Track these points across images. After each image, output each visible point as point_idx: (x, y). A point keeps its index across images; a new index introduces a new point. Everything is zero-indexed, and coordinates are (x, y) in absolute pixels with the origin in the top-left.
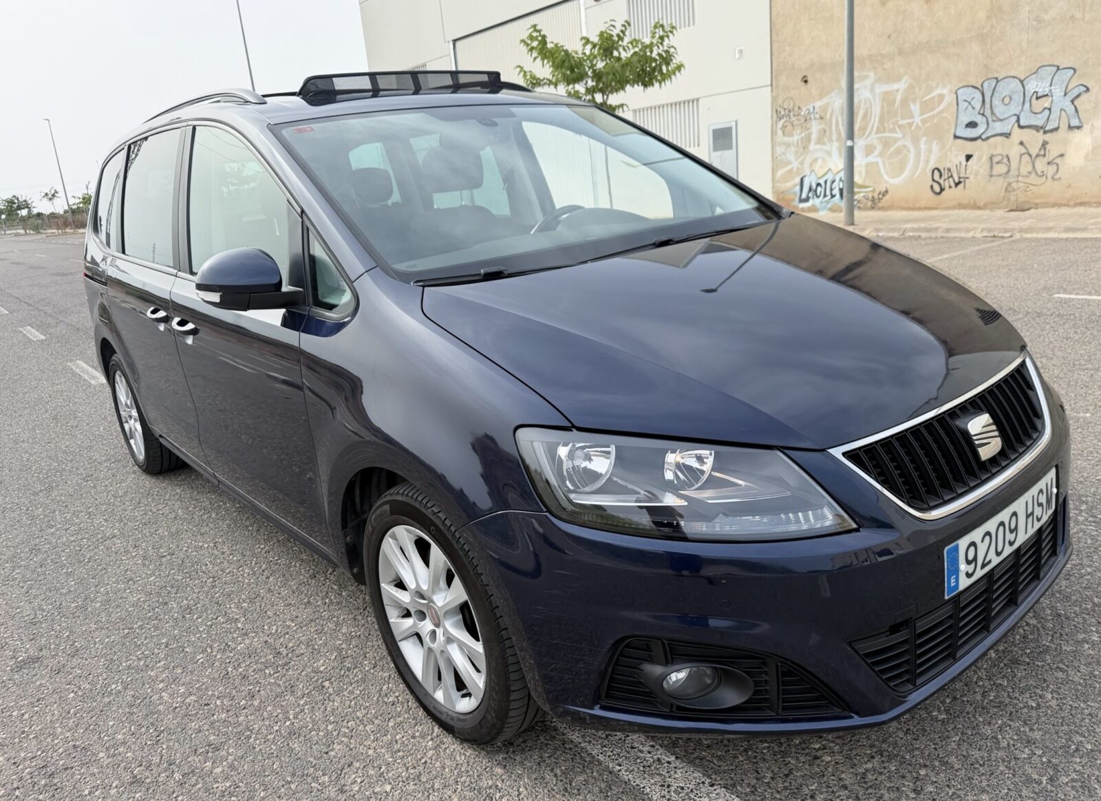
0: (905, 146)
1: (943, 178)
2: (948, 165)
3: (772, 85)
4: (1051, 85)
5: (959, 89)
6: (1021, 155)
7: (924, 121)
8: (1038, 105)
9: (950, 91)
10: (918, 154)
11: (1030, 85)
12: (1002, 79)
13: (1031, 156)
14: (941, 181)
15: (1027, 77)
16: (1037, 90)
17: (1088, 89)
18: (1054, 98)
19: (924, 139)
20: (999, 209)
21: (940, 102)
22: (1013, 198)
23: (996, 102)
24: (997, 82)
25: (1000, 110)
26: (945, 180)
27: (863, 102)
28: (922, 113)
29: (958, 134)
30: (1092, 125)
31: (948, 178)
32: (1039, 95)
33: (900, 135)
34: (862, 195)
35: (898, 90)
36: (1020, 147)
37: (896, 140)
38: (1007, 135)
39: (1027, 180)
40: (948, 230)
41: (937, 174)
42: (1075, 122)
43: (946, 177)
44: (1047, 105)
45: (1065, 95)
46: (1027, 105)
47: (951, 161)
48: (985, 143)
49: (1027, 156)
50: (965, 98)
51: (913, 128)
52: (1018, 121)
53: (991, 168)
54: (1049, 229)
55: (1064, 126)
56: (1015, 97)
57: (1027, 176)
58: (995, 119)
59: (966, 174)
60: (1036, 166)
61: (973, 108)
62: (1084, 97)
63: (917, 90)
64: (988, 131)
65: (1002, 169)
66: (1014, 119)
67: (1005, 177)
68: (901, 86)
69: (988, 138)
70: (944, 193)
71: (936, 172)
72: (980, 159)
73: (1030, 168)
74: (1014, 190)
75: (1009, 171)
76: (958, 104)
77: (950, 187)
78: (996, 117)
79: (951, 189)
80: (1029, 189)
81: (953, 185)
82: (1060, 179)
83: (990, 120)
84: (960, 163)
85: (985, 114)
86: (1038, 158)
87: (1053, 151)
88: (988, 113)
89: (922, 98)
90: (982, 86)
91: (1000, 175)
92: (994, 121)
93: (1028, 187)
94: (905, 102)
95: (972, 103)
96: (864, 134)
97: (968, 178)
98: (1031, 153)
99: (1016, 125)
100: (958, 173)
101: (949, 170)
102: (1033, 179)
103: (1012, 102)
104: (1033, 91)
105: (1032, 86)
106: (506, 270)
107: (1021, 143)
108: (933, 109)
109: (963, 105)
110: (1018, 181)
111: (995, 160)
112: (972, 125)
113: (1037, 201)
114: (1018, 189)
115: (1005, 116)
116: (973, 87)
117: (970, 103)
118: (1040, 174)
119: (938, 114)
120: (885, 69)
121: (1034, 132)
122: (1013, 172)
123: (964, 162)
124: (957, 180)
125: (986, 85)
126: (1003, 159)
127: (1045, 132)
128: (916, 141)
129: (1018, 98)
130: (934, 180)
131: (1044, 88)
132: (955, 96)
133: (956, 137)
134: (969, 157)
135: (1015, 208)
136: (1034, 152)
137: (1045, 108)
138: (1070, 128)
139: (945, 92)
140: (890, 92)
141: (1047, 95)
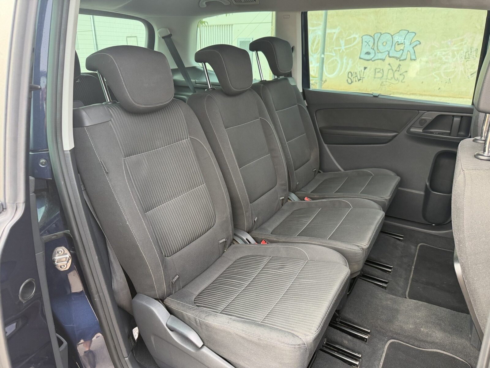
0: (336, 60)
1: (353, 77)
2: (356, 71)
3: (272, 22)
4: (404, 39)
5: (363, 36)
6: (389, 70)
7: (346, 49)
8: (398, 48)
9: (359, 36)
10: (342, 64)
11: (395, 38)
12: (383, 34)
13: (393, 70)
14: (352, 78)
15: (395, 34)
16: (398, 40)
17: (420, 43)
18: (405, 45)
19: (345, 57)
21: (354, 41)
22: (384, 89)
23: (380, 44)
24: (381, 34)
25: (381, 47)
26: (354, 78)
27: (318, 36)
28: (345, 45)
29: (361, 57)
30: (421, 59)
31: (355, 77)
32: (399, 43)
33: (334, 55)
34: (314, 81)
35: (334, 33)
36: (389, 66)
37: (333, 56)
39: (390, 81)
41: (350, 74)
42: (413, 57)
43: (354, 76)
44: (402, 48)
45: (410, 44)
46: (393, 47)
47: (357, 69)
48: (374, 62)
50: (366, 40)
51: (341, 52)
52: (389, 54)
53: (375, 74)
55: (408, 59)
56: (388, 43)
58: (378, 52)
59: (363, 75)
60: (395, 75)
61: (369, 46)
62: (418, 46)
63: (344, 34)
64: (375, 57)
65: (379, 75)
66: (387, 53)
67: (381, 79)
68: (336, 31)
69: (375, 60)
70: (352, 83)
71: (350, 73)
72: (370, 69)
73: (392, 76)
74: (384, 85)
75: (383, 76)
76: (362, 43)
77: (356, 81)
78: (379, 51)
79: (356, 82)
80: (391, 85)
81: (357, 80)
82: (404, 82)
83: (376, 53)
84: (361, 71)
85: (374, 49)
86: (396, 72)
87: (403, 69)
88: (375, 48)
89: (346, 38)
90: (374, 36)
91: (378, 78)
92: (378, 53)
93: (390, 84)
94: (337, 39)
95: (369, 43)
96: (317, 52)
97: (364, 78)
98: (393, 69)
99: (388, 56)
100: (360, 75)
101: (356, 73)
102: (393, 81)
103: (387, 45)
104: (396, 41)
105: (396, 39)
107: (389, 64)
108: (351, 44)
109: (365, 44)
110: (386, 81)
111: (377, 70)
112: (368, 53)
113: (394, 91)
114: (386, 85)
115: (383, 51)
116: (370, 36)
117: (368, 43)
118: (396, 79)
119: (353, 46)
120: (329, 22)
121: (395, 60)
122: (385, 77)
123: (363, 70)
124: (359, 78)
125: (376, 35)
126: (380, 70)
127: (400, 60)
128: (342, 58)
129: (389, 43)
130: (348, 77)
131: (402, 40)
132: (361, 39)
133: (360, 58)
134: (365, 68)
136: (394, 69)
137: (401, 50)
138: (411, 60)
139: (357, 36)
140: (331, 33)
141: (402, 44)
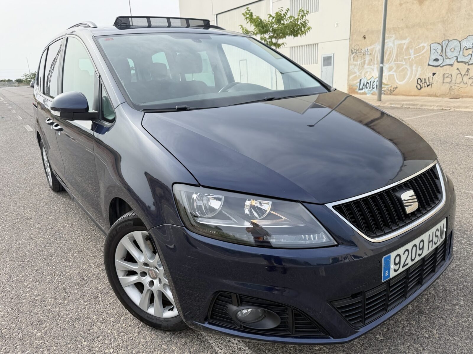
0: (406, 68)
1: (422, 83)
2: (425, 77)
3: (350, 39)
4: (472, 44)
5: (432, 44)
6: (457, 74)
7: (415, 57)
8: (466, 53)
9: (428, 45)
10: (412, 72)
11: (463, 44)
12: (451, 41)
13: (461, 75)
14: (421, 84)
15: (463, 40)
19: (415, 65)
20: (446, 97)
21: (423, 49)
22: (452, 93)
23: (448, 50)
24: (449, 41)
25: (449, 54)
26: (423, 84)
27: (389, 48)
28: (414, 54)
29: (430, 64)
31: (424, 83)
32: (467, 48)
33: (404, 63)
34: (386, 88)
35: (405, 43)
36: (457, 70)
37: (403, 65)
38: (452, 65)
40: (422, 105)
41: (419, 81)
43: (424, 82)
44: (470, 53)
46: (461, 52)
47: (426, 75)
48: (442, 68)
49: (460, 75)
50: (434, 48)
51: (410, 60)
52: (457, 59)
53: (444, 79)
54: (467, 107)
56: (456, 48)
57: (459, 84)
58: (447, 58)
59: (432, 81)
60: (464, 79)
61: (437, 53)
63: (413, 43)
64: (443, 63)
65: (448, 80)
66: (455, 58)
67: (449, 84)
68: (406, 41)
69: (443, 66)
70: (422, 89)
72: (439, 75)
73: (461, 80)
74: (453, 89)
75: (451, 81)
76: (431, 51)
77: (425, 87)
78: (448, 57)
79: (425, 88)
80: (459, 90)
81: (426, 86)
83: (444, 58)
84: (430, 77)
85: (443, 55)
86: (464, 76)
87: (472, 73)
88: (444, 55)
89: (415, 47)
90: (442, 43)
91: (447, 83)
92: (446, 59)
93: (459, 88)
94: (407, 48)
95: (437, 50)
96: (388, 62)
97: (433, 83)
98: (462, 74)
99: (456, 61)
100: (429, 81)
101: (425, 79)
102: (462, 85)
103: (455, 51)
104: (465, 46)
105: (464, 44)
106: (189, 107)
107: (458, 69)
108: (420, 52)
109: (433, 51)
110: (455, 86)
111: (446, 76)
112: (436, 60)
113: (463, 95)
114: (455, 89)
115: (451, 57)
116: (438, 43)
117: (436, 50)
118: (465, 83)
119: (422, 54)
120: (399, 34)
121: (464, 64)
122: (453, 81)
123: (432, 76)
124: (428, 84)
125: (444, 43)
126: (449, 76)
127: (469, 65)
128: (411, 66)
129: (458, 49)
130: (418, 83)
131: (470, 45)
132: (430, 47)
133: (429, 65)
134: (434, 74)
135: (453, 97)
136: (463, 73)
139: (425, 45)
140: (402, 44)
141: (471, 48)
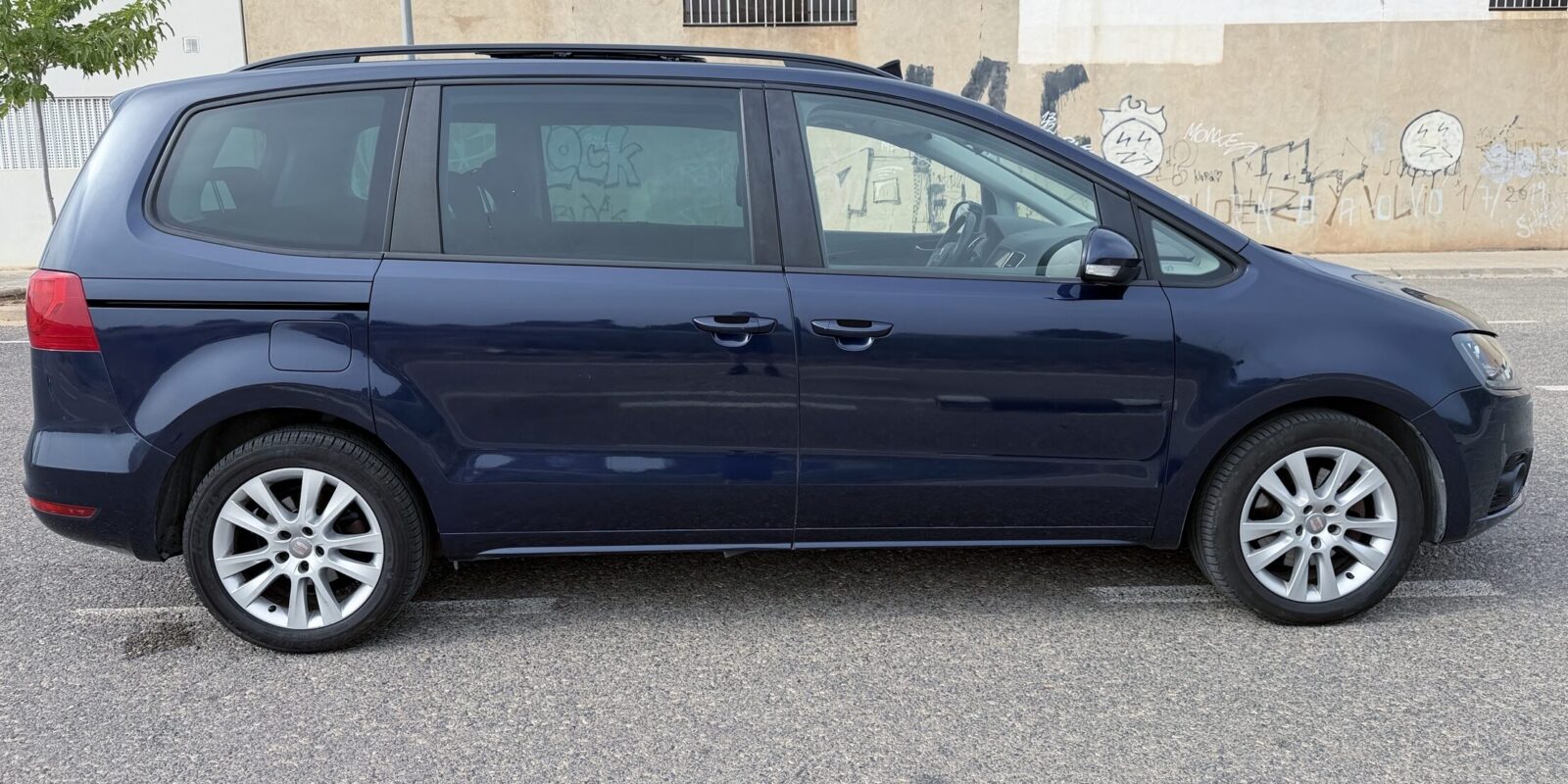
4: (606, 140)
6: (585, 208)
8: (596, 159)
12: (557, 128)
13: (594, 209)
15: (582, 129)
16: (593, 143)
17: (641, 149)
18: (611, 153)
23: (553, 151)
24: (552, 130)
25: (557, 159)
30: (649, 183)
32: (597, 148)
36: (583, 199)
38: (568, 187)
42: (633, 179)
44: (604, 159)
45: (621, 151)
46: (585, 158)
49: (592, 210)
52: (578, 172)
55: (623, 182)
56: (572, 148)
60: (601, 220)
62: (639, 156)
64: (547, 181)
65: (565, 221)
66: (573, 170)
73: (595, 221)
78: (555, 167)
83: (548, 170)
86: (602, 213)
87: (616, 206)
89: (468, 136)
92: (552, 171)
98: (594, 207)
99: (576, 177)
103: (569, 153)
104: (589, 144)
105: (588, 139)
107: (583, 196)
108: (482, 152)
115: (564, 167)
121: (595, 185)
126: (566, 211)
127: (606, 187)
129: (575, 149)
136: (597, 206)
137: (603, 163)
138: (629, 185)
141: (604, 150)
